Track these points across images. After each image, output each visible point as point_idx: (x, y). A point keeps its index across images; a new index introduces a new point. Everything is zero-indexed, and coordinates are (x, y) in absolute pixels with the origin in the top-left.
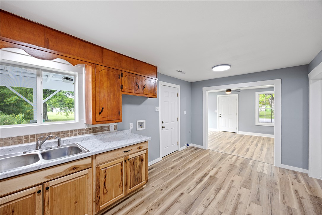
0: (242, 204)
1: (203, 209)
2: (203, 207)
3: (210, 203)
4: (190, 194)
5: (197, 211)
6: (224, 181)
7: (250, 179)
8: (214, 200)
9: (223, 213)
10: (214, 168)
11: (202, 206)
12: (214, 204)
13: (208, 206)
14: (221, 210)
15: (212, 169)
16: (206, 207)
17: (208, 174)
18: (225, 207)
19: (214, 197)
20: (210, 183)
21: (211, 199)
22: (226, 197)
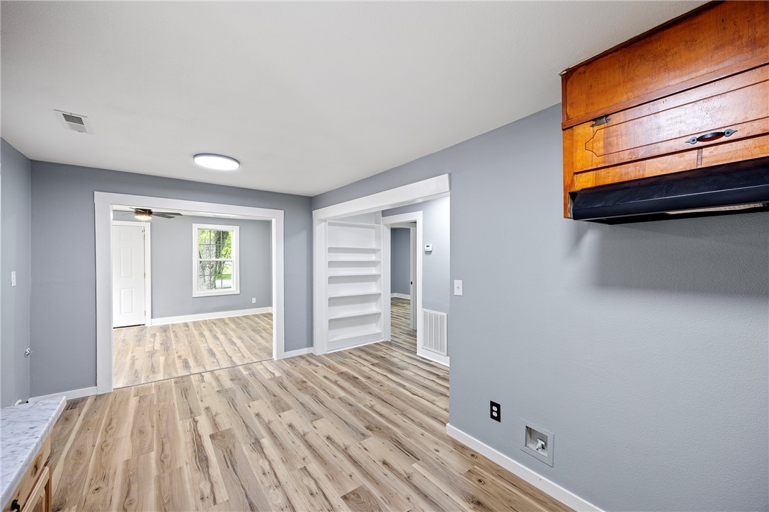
0: (307, 433)
1: (278, 492)
2: (276, 490)
3: (275, 474)
4: (219, 500)
5: (276, 506)
6: (246, 426)
7: (275, 396)
8: (274, 464)
9: (307, 467)
10: (197, 418)
11: (271, 491)
12: (281, 470)
13: (279, 482)
14: (300, 466)
15: (196, 422)
16: (279, 485)
17: (200, 437)
18: (298, 456)
19: (268, 460)
20: (228, 447)
21: (267, 468)
22: (281, 444)
